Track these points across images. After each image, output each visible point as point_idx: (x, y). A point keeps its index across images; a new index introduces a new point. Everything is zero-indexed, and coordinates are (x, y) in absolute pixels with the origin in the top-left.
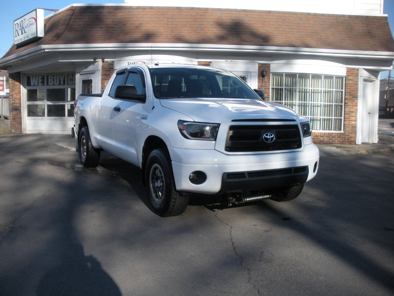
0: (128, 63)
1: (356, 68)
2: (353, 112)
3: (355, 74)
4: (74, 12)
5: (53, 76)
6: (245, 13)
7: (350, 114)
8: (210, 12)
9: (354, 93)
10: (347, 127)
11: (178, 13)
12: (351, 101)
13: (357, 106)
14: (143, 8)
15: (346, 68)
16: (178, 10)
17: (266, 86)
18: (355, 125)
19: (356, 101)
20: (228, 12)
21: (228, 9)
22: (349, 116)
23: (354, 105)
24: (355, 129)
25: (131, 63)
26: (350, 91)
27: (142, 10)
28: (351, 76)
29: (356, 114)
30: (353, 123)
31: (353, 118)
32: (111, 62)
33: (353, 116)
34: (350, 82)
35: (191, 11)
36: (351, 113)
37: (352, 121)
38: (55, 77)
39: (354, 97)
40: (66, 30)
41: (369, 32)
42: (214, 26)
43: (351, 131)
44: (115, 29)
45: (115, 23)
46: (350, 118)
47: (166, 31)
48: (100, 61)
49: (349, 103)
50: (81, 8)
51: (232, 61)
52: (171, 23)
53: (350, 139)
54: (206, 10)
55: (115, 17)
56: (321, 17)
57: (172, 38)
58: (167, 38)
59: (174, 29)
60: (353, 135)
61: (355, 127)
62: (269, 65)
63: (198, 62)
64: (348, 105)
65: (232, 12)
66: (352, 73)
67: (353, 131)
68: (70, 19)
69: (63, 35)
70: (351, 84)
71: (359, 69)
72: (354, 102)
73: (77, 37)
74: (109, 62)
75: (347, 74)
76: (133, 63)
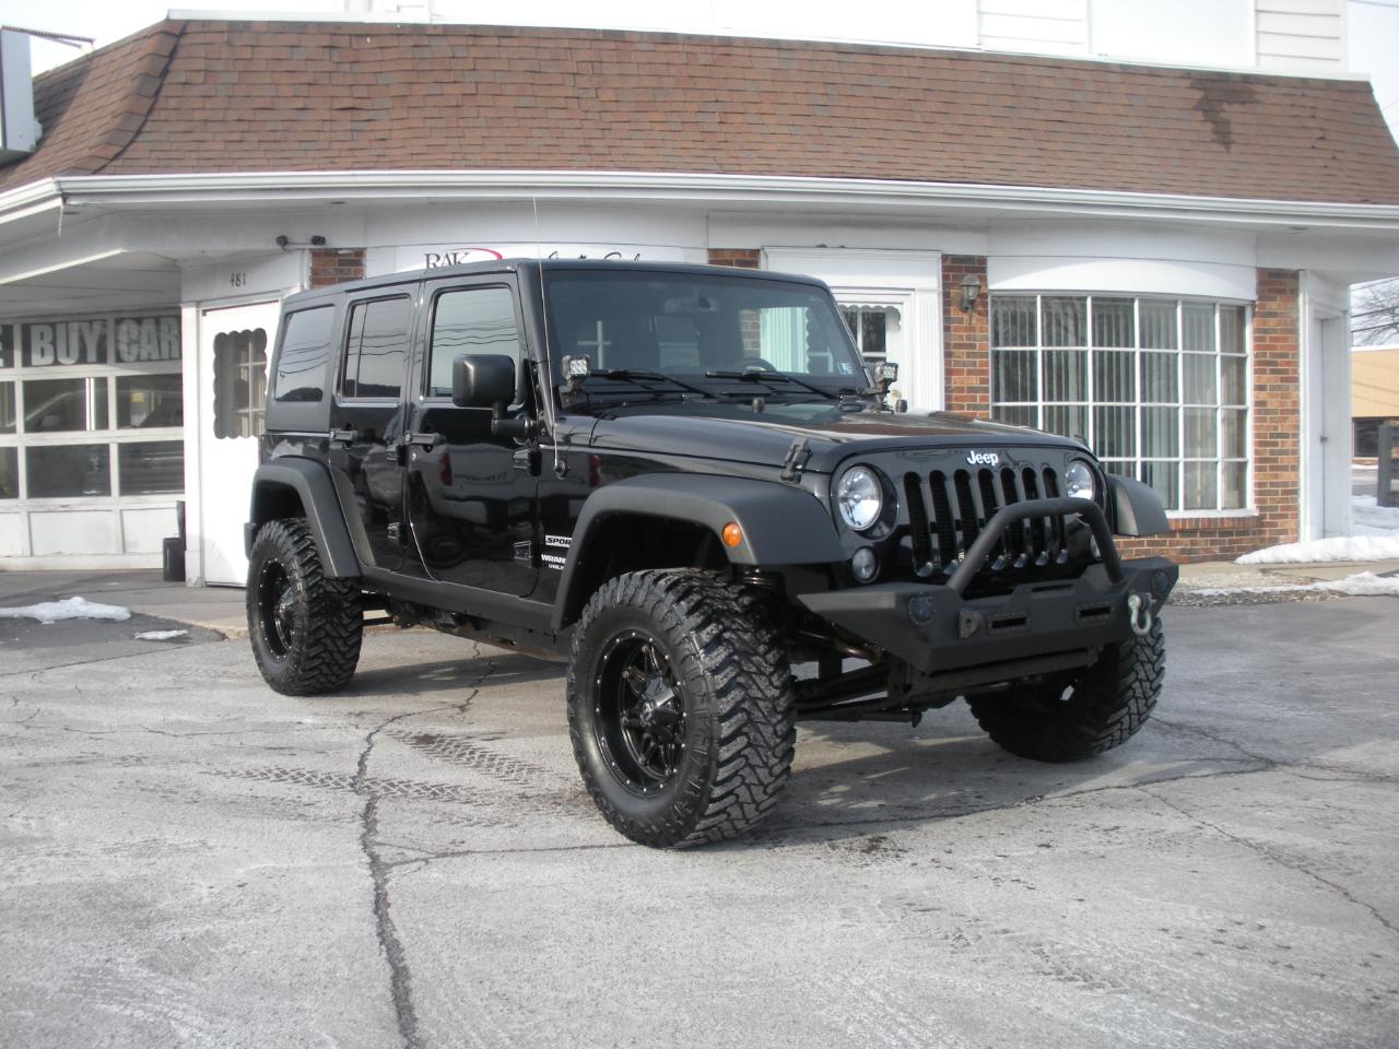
0: (428, 256)
1: (1289, 270)
2: (1285, 436)
3: (1289, 291)
4: (177, 46)
5: (53, 326)
6: (870, 59)
7: (1276, 444)
8: (740, 51)
9: (1287, 363)
10: (1269, 493)
11: (614, 53)
12: (1276, 396)
13: (1296, 411)
14: (469, 32)
15: (1254, 272)
16: (612, 45)
17: (973, 346)
18: (1296, 483)
19: (1294, 393)
20: (809, 55)
21: (807, 43)
22: (1272, 452)
23: (1288, 410)
24: (1296, 500)
25: (439, 258)
26: (1271, 355)
27: (463, 41)
28: (1274, 299)
29: (1296, 443)
30: (1287, 476)
31: (1284, 460)
32: (349, 255)
33: (1286, 453)
34: (1272, 322)
36: (1279, 440)
37: (1285, 468)
38: (61, 329)
39: (1288, 380)
40: (151, 118)
41: (1322, 138)
42: (765, 108)
43: (1283, 508)
44: (365, 116)
45: (363, 92)
46: (1276, 460)
47: (577, 124)
48: (303, 249)
49: (1272, 404)
50: (206, 29)
51: (843, 247)
52: (592, 93)
53: (1282, 537)
54: (725, 47)
55: (357, 68)
56: (1147, 80)
57: (610, 154)
58: (590, 154)
59: (608, 117)
60: (1289, 522)
61: (1296, 492)
62: (982, 261)
63: (709, 250)
64: (1268, 412)
65: (823, 56)
66: (1277, 287)
67: (1287, 508)
68: (165, 73)
69: (141, 138)
70: (1275, 331)
71: (1301, 273)
72: (1287, 398)
73: (203, 146)
74: (340, 255)
75: (1258, 291)
76: (447, 256)
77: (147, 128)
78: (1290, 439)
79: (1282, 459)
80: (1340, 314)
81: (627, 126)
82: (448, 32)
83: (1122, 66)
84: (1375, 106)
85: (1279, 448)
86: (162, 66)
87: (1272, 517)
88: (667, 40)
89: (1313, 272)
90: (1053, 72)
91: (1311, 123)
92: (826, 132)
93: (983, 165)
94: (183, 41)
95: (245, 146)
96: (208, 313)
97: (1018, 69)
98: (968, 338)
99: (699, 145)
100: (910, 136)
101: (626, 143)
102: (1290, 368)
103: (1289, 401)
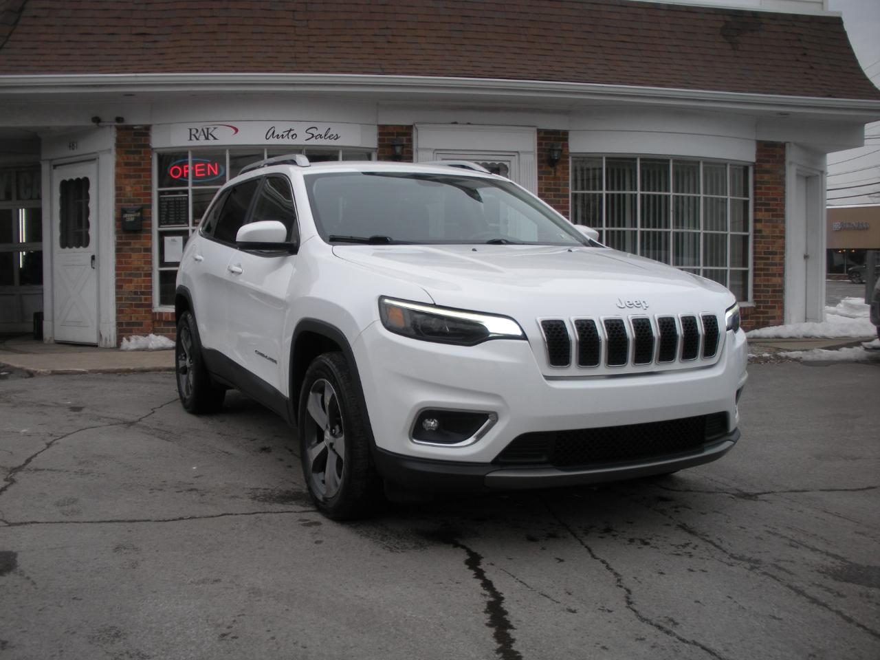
0: (190, 130)
1: (778, 142)
2: (774, 253)
3: (777, 156)
7: (768, 259)
9: (777, 205)
10: (763, 291)
12: (768, 227)
13: (783, 237)
15: (754, 143)
17: (559, 190)
18: (783, 285)
19: (782, 225)
22: (765, 264)
23: (777, 236)
24: (782, 297)
25: (197, 130)
26: (766, 199)
28: (768, 162)
29: (783, 258)
30: (776, 280)
31: (774, 269)
32: (141, 129)
33: (775, 265)
34: (766, 177)
36: (770, 256)
37: (774, 275)
39: (777, 216)
40: (11, 38)
41: (805, 55)
42: (419, 32)
43: (772, 302)
44: (152, 39)
45: (152, 23)
46: (768, 269)
47: (292, 43)
48: (111, 126)
49: (766, 232)
51: (469, 124)
52: (304, 24)
53: (771, 321)
57: (310, 63)
58: (296, 63)
59: (313, 39)
60: (777, 312)
61: (783, 291)
62: (566, 133)
63: (379, 126)
64: (763, 237)
66: (770, 154)
67: (775, 302)
68: (22, 9)
69: (3, 52)
70: (769, 183)
71: (787, 145)
72: (777, 227)
73: (43, 58)
74: (135, 129)
75: (757, 156)
76: (203, 130)
77: (5, 46)
78: (778, 256)
79: (772, 269)
80: (819, 173)
81: (325, 44)
84: (844, 34)
85: (770, 261)
86: (20, 5)
87: (765, 307)
89: (796, 144)
91: (797, 44)
92: (460, 48)
93: (564, 69)
95: (71, 58)
96: (57, 167)
98: (555, 185)
99: (372, 57)
100: (517, 51)
101: (322, 55)
102: (778, 208)
103: (777, 230)
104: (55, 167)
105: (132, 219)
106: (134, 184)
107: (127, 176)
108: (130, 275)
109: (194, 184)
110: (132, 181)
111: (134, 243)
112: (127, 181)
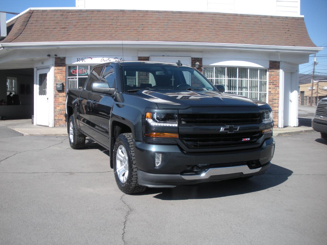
0: (78, 58)
1: (278, 61)
3: (277, 66)
4: (31, 15)
6: (180, 14)
7: (273, 101)
8: (150, 13)
9: (277, 83)
11: (122, 15)
12: (273, 90)
13: (279, 94)
14: (91, 11)
15: (269, 61)
16: (122, 13)
18: (278, 110)
19: (278, 90)
20: (165, 14)
21: (165, 11)
22: (272, 103)
23: (276, 93)
24: (278, 114)
25: (80, 59)
26: (272, 81)
27: (90, 13)
28: (274, 68)
29: (278, 101)
30: (276, 109)
32: (63, 58)
33: (276, 103)
35: (133, 13)
36: (274, 100)
37: (275, 107)
39: (277, 86)
40: (24, 30)
41: (288, 31)
42: (153, 26)
43: (274, 116)
44: (67, 29)
45: (67, 24)
46: (273, 105)
47: (111, 30)
48: (53, 57)
49: (272, 92)
50: (38, 12)
51: (168, 56)
52: (115, 24)
54: (146, 12)
55: (67, 19)
56: (247, 18)
57: (115, 37)
59: (118, 29)
61: (278, 112)
62: (201, 59)
63: (138, 57)
64: (271, 94)
65: (169, 14)
66: (275, 65)
67: (276, 116)
68: (28, 21)
69: (21, 35)
70: (274, 75)
71: (280, 62)
72: (276, 90)
73: (33, 36)
74: (61, 58)
75: (269, 66)
76: (81, 59)
77: (22, 33)
78: (277, 100)
79: (275, 105)
81: (121, 31)
82: (87, 11)
83: (241, 14)
85: (274, 102)
86: (28, 20)
88: (134, 11)
89: (285, 62)
90: (223, 16)
91: (287, 27)
92: (166, 31)
93: (200, 38)
94: (32, 14)
95: (41, 36)
97: (214, 16)
99: (136, 34)
101: (120, 34)
102: (277, 84)
103: (277, 91)
104: (38, 70)
105: (59, 87)
106: (60, 76)
107: (58, 73)
108: (58, 104)
109: (79, 76)
110: (60, 75)
111: (60, 94)
112: (58, 75)
